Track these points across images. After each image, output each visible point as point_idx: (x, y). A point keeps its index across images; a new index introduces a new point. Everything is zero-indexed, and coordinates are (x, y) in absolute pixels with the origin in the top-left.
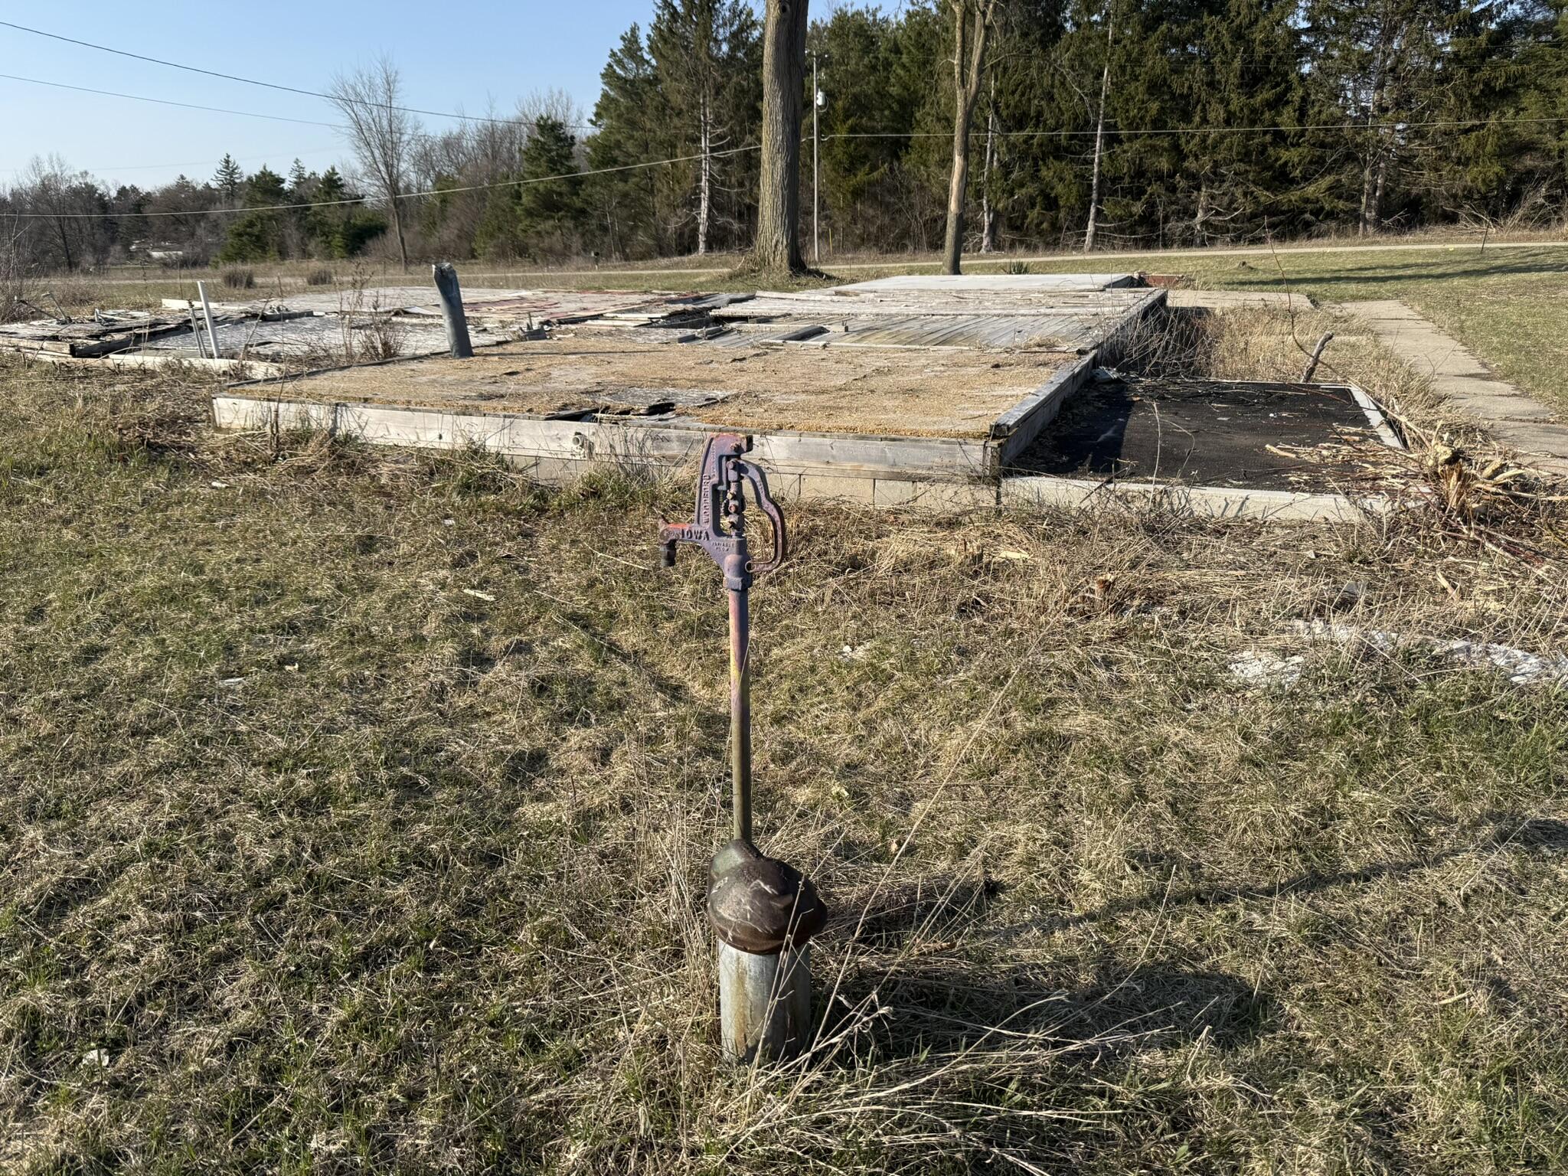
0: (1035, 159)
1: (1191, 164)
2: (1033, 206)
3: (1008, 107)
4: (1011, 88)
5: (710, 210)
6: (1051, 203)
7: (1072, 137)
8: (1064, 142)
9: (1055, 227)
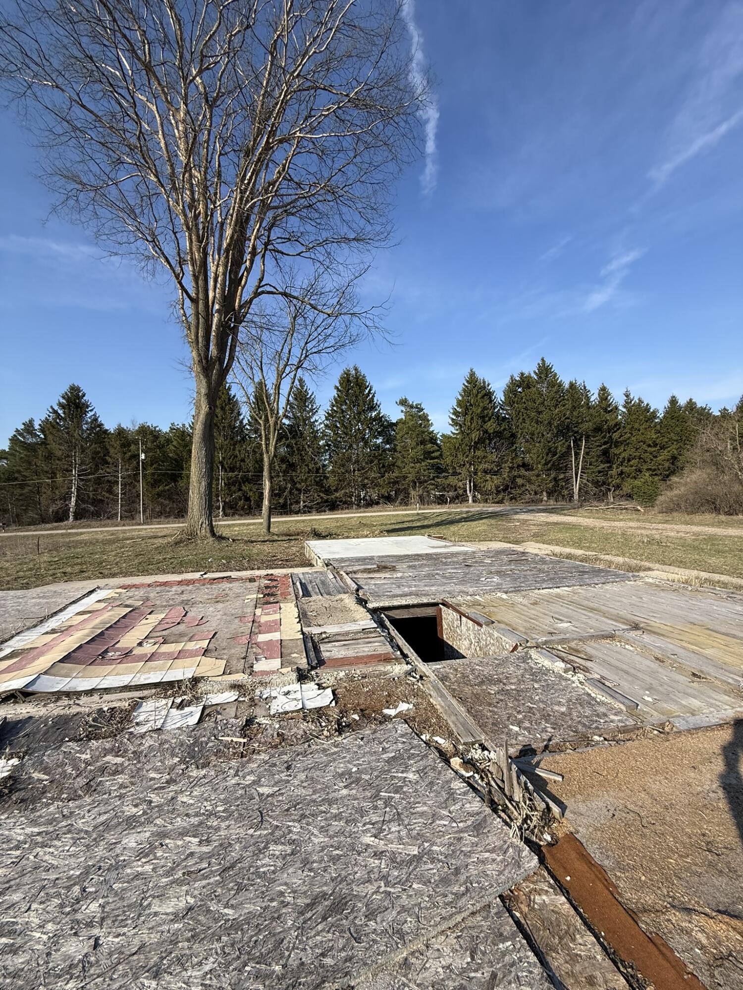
0: (240, 483)
1: (298, 486)
2: (241, 500)
3: (227, 463)
4: (228, 457)
5: (77, 501)
6: (247, 499)
7: (253, 475)
8: (250, 477)
9: (250, 508)
